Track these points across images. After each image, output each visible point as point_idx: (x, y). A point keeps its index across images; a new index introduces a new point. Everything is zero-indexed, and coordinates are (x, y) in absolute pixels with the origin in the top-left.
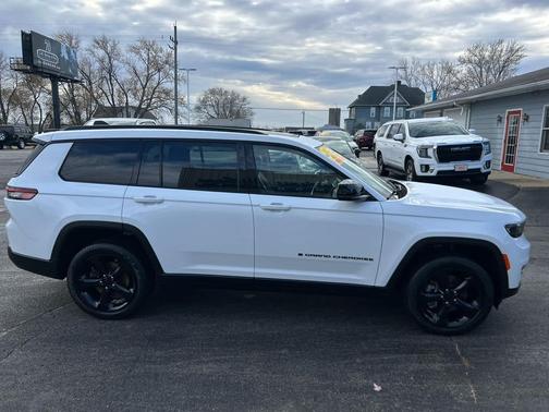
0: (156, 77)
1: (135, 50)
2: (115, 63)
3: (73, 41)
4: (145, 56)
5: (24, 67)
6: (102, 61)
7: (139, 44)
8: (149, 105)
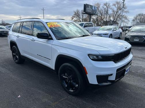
0: (119, 12)
1: (114, 5)
2: (109, 9)
3: (99, 5)
4: (117, 6)
5: (84, 13)
6: (105, 9)
7: (115, 3)
8: (116, 20)
